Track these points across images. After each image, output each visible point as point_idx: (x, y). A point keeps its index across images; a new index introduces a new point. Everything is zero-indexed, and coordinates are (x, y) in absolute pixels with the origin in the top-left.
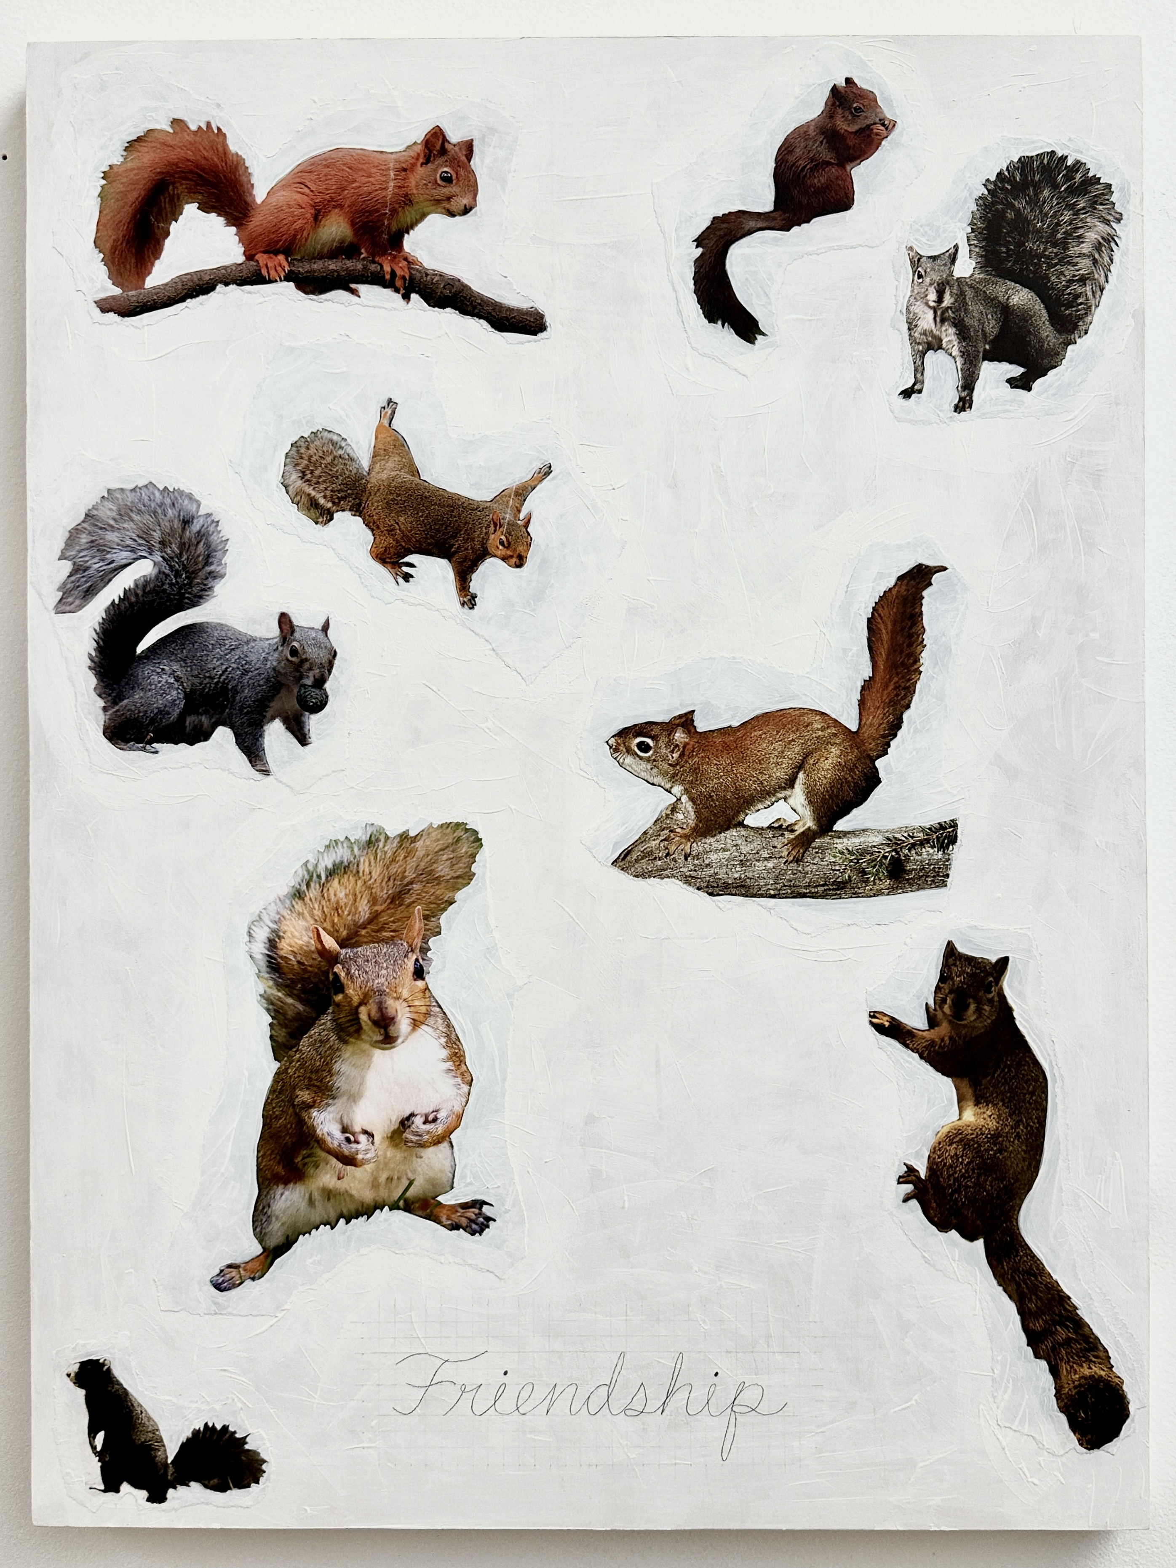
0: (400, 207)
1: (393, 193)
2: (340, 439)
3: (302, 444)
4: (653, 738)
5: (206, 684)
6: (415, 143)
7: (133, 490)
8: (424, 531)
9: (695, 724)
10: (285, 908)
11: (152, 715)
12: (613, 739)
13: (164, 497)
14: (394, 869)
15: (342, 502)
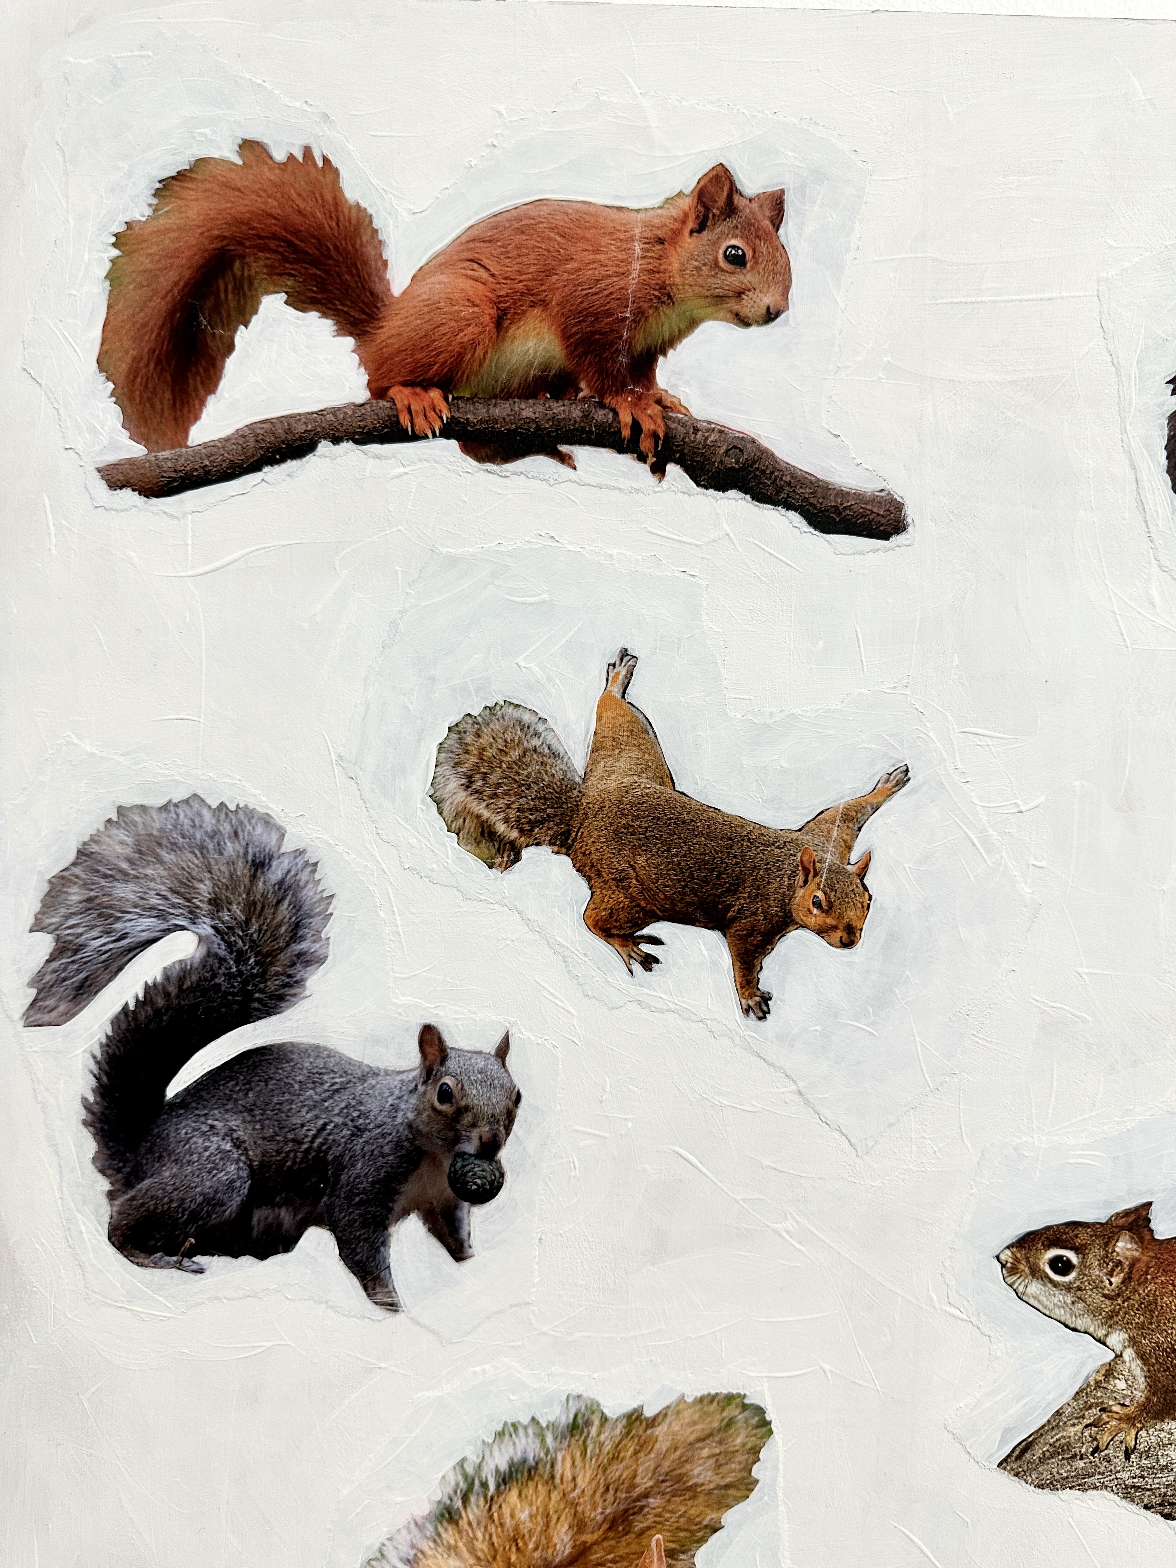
0: (650, 307)
1: (638, 283)
2: (534, 719)
3: (469, 728)
4: (1076, 1250)
5: (288, 1153)
6: (680, 194)
7: (165, 808)
8: (679, 881)
9: (1152, 1225)
10: (426, 1537)
11: (193, 1206)
12: (1008, 1252)
13: (218, 821)
14: (616, 1471)
15: (536, 830)
